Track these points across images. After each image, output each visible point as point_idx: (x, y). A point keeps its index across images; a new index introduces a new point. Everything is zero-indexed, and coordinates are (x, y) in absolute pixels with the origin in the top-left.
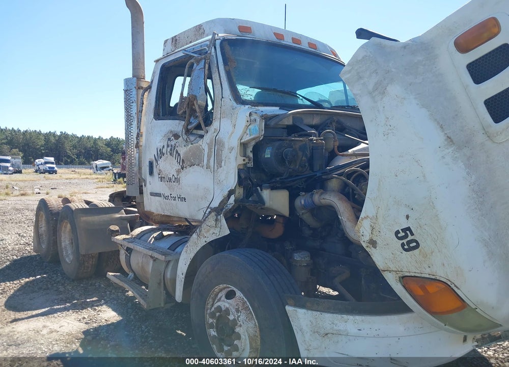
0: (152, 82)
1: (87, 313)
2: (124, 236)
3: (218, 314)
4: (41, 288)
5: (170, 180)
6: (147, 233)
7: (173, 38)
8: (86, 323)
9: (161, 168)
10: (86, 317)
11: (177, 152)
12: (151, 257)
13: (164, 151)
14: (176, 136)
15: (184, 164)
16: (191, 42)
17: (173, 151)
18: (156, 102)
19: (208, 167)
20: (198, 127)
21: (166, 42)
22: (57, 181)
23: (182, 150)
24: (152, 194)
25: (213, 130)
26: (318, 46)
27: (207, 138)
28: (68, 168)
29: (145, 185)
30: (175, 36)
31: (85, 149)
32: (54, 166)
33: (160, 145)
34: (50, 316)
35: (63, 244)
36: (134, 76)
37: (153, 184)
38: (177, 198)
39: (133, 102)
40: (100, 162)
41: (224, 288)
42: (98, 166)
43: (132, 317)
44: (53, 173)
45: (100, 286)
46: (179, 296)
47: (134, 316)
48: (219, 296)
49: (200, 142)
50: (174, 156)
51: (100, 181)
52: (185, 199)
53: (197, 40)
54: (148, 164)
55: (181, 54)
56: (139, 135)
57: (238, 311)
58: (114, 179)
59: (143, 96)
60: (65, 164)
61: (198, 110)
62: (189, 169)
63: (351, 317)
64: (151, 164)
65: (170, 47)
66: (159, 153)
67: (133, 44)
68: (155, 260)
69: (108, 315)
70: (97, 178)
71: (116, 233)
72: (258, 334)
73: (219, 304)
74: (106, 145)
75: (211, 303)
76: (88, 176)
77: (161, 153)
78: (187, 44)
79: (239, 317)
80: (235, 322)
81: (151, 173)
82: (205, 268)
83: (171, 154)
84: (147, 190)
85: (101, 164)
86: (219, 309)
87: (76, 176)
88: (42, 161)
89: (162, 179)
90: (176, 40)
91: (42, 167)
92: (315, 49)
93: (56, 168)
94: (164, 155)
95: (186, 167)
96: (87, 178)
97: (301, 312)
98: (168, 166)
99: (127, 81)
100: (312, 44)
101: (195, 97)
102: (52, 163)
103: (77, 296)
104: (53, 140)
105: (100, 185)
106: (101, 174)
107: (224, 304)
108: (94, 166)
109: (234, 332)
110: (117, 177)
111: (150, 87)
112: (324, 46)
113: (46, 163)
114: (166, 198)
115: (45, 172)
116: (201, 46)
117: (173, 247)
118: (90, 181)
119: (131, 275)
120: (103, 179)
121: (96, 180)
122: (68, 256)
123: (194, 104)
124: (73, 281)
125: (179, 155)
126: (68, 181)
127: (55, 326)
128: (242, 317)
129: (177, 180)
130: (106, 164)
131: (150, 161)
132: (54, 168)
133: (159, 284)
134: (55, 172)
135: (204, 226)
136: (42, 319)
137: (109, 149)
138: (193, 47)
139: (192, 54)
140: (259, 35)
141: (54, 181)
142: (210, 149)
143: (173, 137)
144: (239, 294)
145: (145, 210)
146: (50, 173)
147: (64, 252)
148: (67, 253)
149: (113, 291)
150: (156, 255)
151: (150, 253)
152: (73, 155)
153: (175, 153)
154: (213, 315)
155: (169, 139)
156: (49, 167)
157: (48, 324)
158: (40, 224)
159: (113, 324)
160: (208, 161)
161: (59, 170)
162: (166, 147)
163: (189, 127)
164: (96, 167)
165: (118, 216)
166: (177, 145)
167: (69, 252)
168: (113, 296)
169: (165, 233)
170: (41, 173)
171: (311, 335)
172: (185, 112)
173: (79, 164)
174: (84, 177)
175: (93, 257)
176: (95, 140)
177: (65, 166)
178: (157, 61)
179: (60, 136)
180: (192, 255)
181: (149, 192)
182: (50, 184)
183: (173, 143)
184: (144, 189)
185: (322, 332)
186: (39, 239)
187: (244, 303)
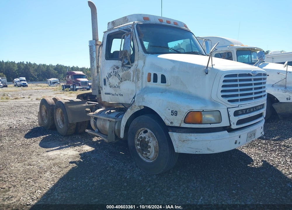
0: (103, 42)
1: (77, 148)
2: (92, 113)
3: (141, 139)
4: (51, 140)
5: (115, 87)
6: (103, 111)
7: (112, 22)
8: (78, 151)
9: (110, 82)
10: (77, 149)
11: (118, 74)
12: (109, 120)
13: (112, 74)
14: (118, 68)
15: (121, 80)
16: (121, 24)
17: (116, 74)
18: (106, 52)
19: (133, 81)
20: (128, 64)
21: (109, 23)
22: (30, 91)
23: (121, 74)
24: (106, 94)
25: (135, 65)
26: (179, 24)
27: (132, 68)
28: (32, 83)
29: (102, 90)
30: (114, 21)
31: (42, 72)
32: (26, 82)
33: (109, 72)
34: (61, 149)
35: (57, 119)
36: (93, 39)
37: (106, 89)
38: (118, 95)
39: (94, 52)
40: (52, 80)
41: (143, 130)
42: (51, 82)
43: (98, 149)
44: (25, 87)
45: (78, 138)
46: (122, 136)
47: (99, 148)
48: (141, 133)
49: (129, 70)
50: (117, 76)
51: (55, 90)
52: (122, 95)
53: (125, 24)
54: (103, 80)
55: (117, 30)
56: (98, 67)
57: (149, 137)
58: (63, 89)
59: (99, 49)
60: (31, 81)
61: (128, 56)
62: (124, 82)
63: (193, 134)
64: (105, 80)
65: (111, 26)
66: (109, 75)
67: (92, 24)
68: (110, 121)
69: (87, 148)
70: (53, 89)
71: (88, 112)
72: (158, 145)
73: (141, 135)
74: (54, 69)
75: (137, 136)
76: (47, 88)
77: (110, 75)
78: (120, 25)
79: (150, 139)
80: (148, 142)
81: (105, 84)
82: (134, 122)
83: (115, 76)
84: (103, 92)
85: (53, 81)
86: (141, 137)
87: (40, 88)
88: (18, 79)
89: (111, 87)
90: (114, 23)
91: (18, 83)
92: (177, 25)
93: (27, 84)
94: (111, 76)
95: (123, 81)
96: (47, 89)
97: (174, 134)
98: (114, 81)
99: (90, 42)
100: (175, 23)
101: (127, 51)
102: (25, 81)
103: (69, 142)
104: (22, 67)
105: (56, 92)
106: (54, 86)
107: (143, 135)
108: (49, 82)
109: (148, 145)
110: (64, 87)
111: (102, 45)
112: (181, 23)
113: (21, 81)
114: (113, 95)
115: (20, 86)
116: (127, 27)
117: (117, 116)
118: (49, 90)
119: (96, 130)
120: (56, 89)
121: (53, 90)
122: (61, 126)
123: (126, 54)
124: (64, 136)
125: (119, 76)
126: (36, 91)
127: (65, 153)
128: (151, 139)
129: (119, 87)
130: (56, 80)
131: (104, 79)
132: (26, 83)
133: (112, 132)
134: (27, 86)
135: (133, 105)
136: (58, 151)
137: (56, 72)
138: (123, 27)
139: (123, 31)
140: (152, 21)
141: (28, 91)
142: (134, 73)
143: (116, 68)
144: (149, 131)
145: (102, 101)
146: (24, 87)
147: (58, 124)
148: (60, 124)
149: (86, 139)
150: (111, 119)
151: (108, 119)
152: (35, 76)
153: (117, 75)
154: (138, 140)
155: (114, 69)
156: (23, 83)
157: (62, 152)
158: (42, 111)
159: (90, 151)
160: (133, 78)
161: (28, 85)
162: (112, 72)
163: (124, 64)
164: (50, 82)
165: (85, 105)
166: (118, 71)
167: (61, 123)
168: (86, 141)
169: (112, 111)
170: (19, 87)
171: (178, 142)
172: (122, 58)
173: (39, 81)
174: (45, 88)
175: (74, 125)
176: (48, 66)
177: (31, 82)
178: (105, 32)
179: (26, 65)
180: (128, 118)
181: (104, 93)
182: (27, 92)
183: (116, 70)
184: (101, 92)
185: (182, 140)
186: (42, 118)
187: (151, 134)
